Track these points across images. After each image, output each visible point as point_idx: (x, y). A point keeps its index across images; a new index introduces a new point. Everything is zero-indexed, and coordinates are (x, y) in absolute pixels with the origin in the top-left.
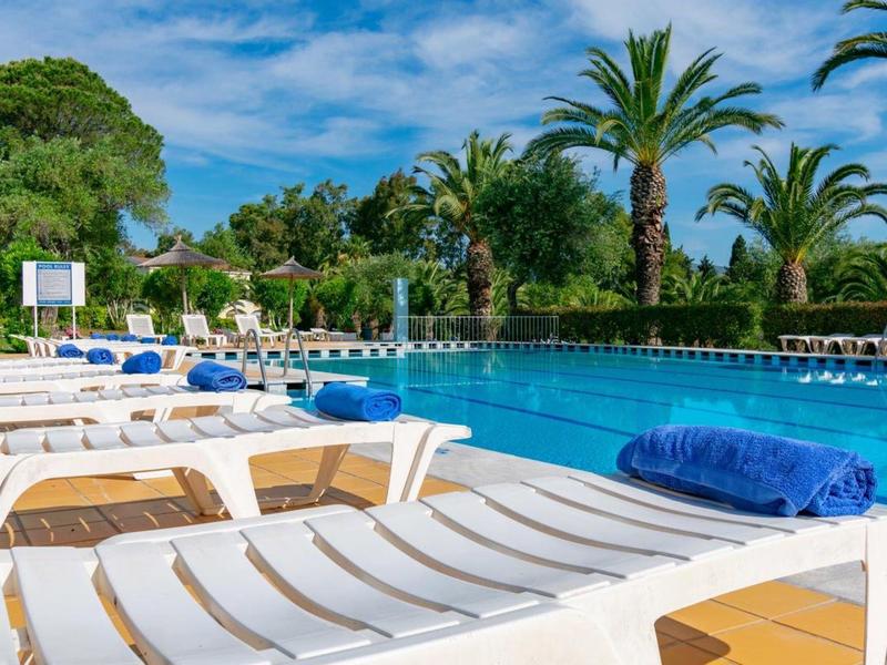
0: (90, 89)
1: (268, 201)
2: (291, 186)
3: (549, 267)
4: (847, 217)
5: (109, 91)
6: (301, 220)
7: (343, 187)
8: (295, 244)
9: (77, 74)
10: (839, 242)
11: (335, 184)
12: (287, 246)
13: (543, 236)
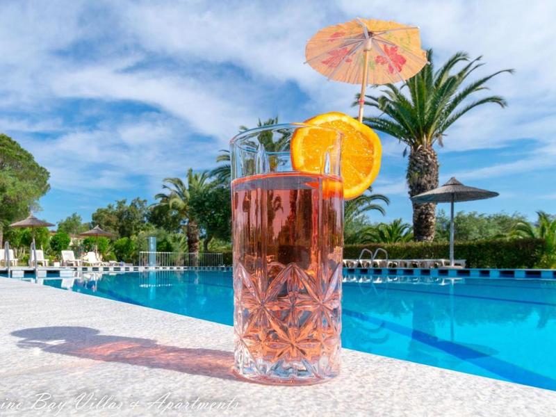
0: (11, 148)
1: (110, 207)
2: (120, 200)
3: (222, 231)
4: (364, 210)
5: (22, 150)
6: (125, 216)
7: (145, 201)
8: (122, 227)
9: (5, 141)
10: (365, 224)
11: (142, 199)
12: (118, 228)
13: (219, 216)
